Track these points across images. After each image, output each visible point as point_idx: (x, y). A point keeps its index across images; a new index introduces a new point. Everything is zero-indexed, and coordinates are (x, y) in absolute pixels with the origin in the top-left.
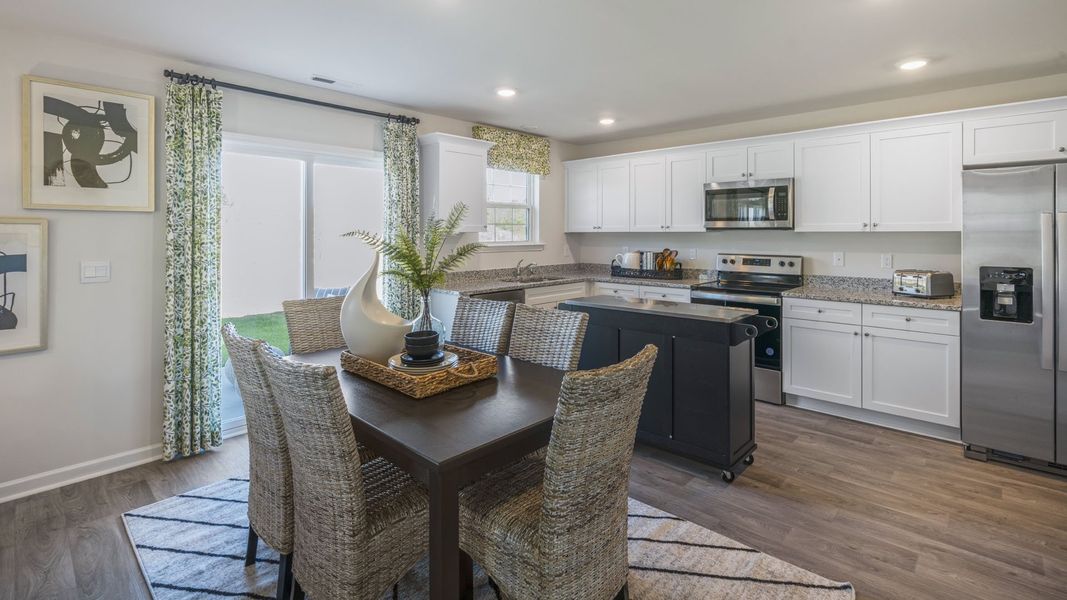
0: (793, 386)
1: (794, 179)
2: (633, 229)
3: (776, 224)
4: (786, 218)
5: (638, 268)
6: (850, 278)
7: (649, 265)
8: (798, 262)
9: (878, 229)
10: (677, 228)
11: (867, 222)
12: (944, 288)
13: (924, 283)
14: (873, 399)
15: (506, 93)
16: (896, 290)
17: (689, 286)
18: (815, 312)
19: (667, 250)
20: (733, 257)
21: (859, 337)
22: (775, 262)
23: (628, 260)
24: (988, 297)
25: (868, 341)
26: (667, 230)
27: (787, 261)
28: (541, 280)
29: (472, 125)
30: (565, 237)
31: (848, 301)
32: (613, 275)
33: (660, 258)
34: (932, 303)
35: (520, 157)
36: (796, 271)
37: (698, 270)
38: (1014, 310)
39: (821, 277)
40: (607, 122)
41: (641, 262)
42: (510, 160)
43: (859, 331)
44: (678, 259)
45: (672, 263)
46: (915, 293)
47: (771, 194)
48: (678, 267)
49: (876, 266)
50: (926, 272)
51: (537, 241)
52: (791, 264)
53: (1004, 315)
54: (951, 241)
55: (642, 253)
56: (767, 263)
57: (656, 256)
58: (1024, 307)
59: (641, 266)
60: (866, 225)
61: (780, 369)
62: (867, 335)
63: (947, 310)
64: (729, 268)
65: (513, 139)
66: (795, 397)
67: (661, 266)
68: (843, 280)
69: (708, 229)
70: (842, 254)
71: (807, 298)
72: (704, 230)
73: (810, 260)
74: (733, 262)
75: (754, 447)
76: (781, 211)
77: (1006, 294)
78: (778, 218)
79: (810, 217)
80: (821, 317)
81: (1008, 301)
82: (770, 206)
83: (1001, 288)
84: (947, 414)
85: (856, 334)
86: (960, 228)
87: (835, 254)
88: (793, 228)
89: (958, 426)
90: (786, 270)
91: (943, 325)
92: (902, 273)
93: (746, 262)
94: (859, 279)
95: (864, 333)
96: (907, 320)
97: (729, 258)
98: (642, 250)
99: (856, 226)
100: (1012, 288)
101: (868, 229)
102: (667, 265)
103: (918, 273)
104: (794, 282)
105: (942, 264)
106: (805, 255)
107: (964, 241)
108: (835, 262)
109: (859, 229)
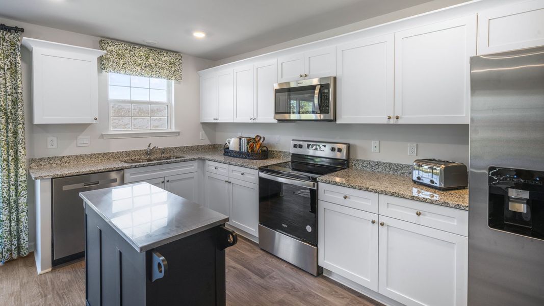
0: (325, 261)
1: (335, 78)
2: (236, 121)
3: (322, 116)
4: (328, 112)
5: (238, 150)
6: (384, 163)
7: (244, 148)
8: (344, 147)
9: (400, 122)
10: (260, 120)
11: (392, 115)
14: (387, 286)
16: (415, 177)
17: (256, 168)
18: (342, 197)
19: (258, 136)
20: (301, 143)
21: (376, 225)
22: (329, 147)
23: (233, 143)
24: (498, 201)
25: (383, 230)
26: (255, 121)
27: (336, 147)
28: (170, 158)
29: (99, 39)
30: (201, 125)
31: (367, 190)
32: (224, 154)
33: (252, 142)
35: (150, 66)
36: (342, 156)
37: (280, 152)
38: (529, 218)
39: (362, 161)
40: (199, 35)
41: (240, 145)
42: (139, 68)
43: (376, 220)
44: (265, 143)
46: (430, 183)
47: (317, 91)
48: (265, 149)
50: (441, 163)
52: (340, 150)
54: (459, 132)
55: (240, 139)
57: (249, 141)
59: (240, 148)
60: (390, 118)
61: (316, 245)
62: (382, 224)
63: (455, 207)
64: (298, 151)
65: (143, 52)
66: (330, 272)
67: (252, 149)
68: (378, 164)
69: (279, 120)
70: (378, 142)
71: (335, 184)
72: (276, 121)
73: (355, 146)
74: (301, 146)
76: (324, 105)
77: (518, 200)
78: (322, 112)
80: (347, 202)
81: (522, 208)
82: (316, 101)
83: (513, 193)
85: (373, 222)
86: (468, 122)
87: (373, 142)
88: (335, 120)
90: (336, 155)
91: (452, 223)
92: (420, 163)
93: (310, 147)
94: (390, 164)
95: (380, 222)
96: (417, 214)
97: (298, 143)
98: (240, 136)
99: (381, 119)
100: (526, 195)
101: (392, 122)
102: (257, 148)
104: (341, 165)
106: (351, 142)
107: (471, 135)
108: (373, 149)
109: (385, 121)
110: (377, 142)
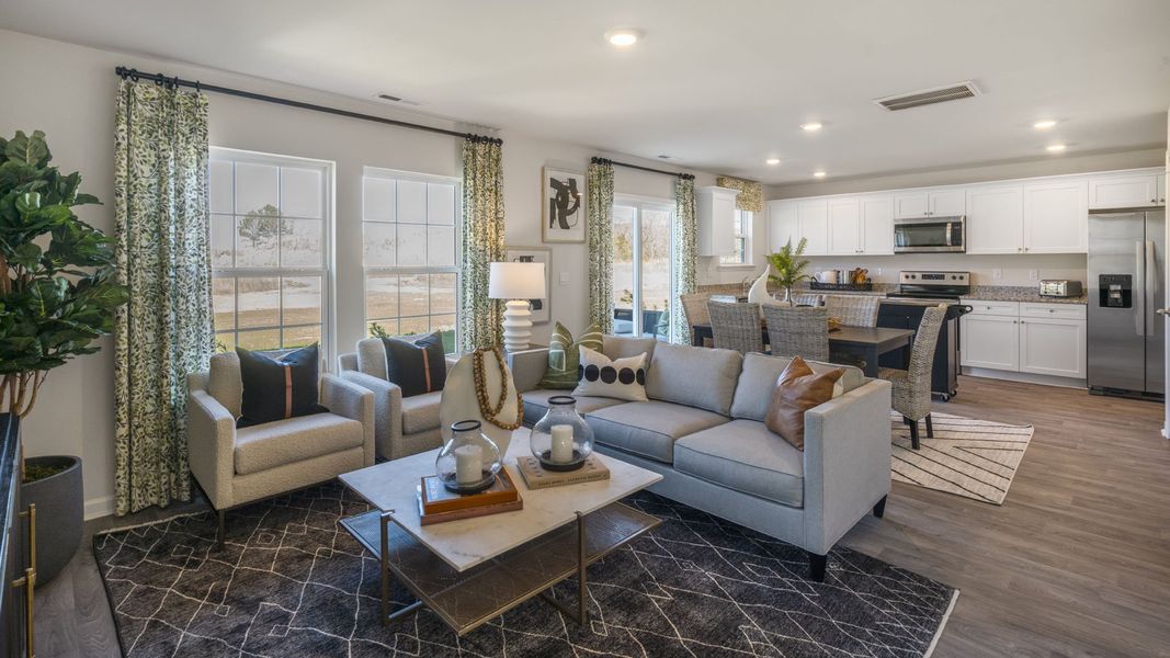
0: (968, 360)
1: (966, 217)
2: (830, 254)
3: (952, 249)
4: (960, 245)
5: (834, 282)
6: (1006, 287)
7: (845, 279)
8: (966, 276)
9: (1029, 252)
10: (869, 252)
11: (1021, 247)
12: (1075, 291)
13: (1062, 289)
14: (1027, 365)
15: (773, 162)
16: (1042, 293)
18: (985, 309)
19: (859, 269)
20: (914, 274)
21: (1017, 324)
22: (948, 277)
23: (826, 276)
24: (1104, 293)
25: (1023, 327)
26: (861, 254)
27: (958, 275)
29: (717, 177)
31: (1010, 300)
32: (812, 288)
33: (855, 275)
34: (1068, 300)
35: (745, 199)
36: (965, 282)
37: (885, 284)
38: (1120, 301)
39: (985, 287)
40: (820, 174)
41: (838, 278)
42: (739, 202)
43: (1017, 320)
44: (867, 276)
45: (864, 279)
46: (1056, 295)
47: (949, 227)
48: (868, 281)
49: (1027, 278)
50: (1063, 281)
51: (751, 264)
52: (961, 278)
53: (1115, 304)
54: (1080, 259)
55: (838, 272)
56: (942, 277)
57: (851, 273)
58: (1127, 298)
59: (838, 281)
60: (1020, 249)
62: (1023, 322)
63: (1077, 304)
64: (910, 281)
65: (741, 186)
66: (969, 368)
67: (855, 280)
68: (1001, 288)
71: (979, 299)
72: (895, 254)
73: (975, 274)
74: (914, 277)
75: (957, 385)
76: (957, 239)
77: (1115, 291)
78: (953, 245)
79: (977, 244)
80: (990, 312)
81: (1117, 296)
82: (948, 236)
83: (1113, 287)
84: (1079, 371)
85: (1015, 322)
86: (1085, 251)
87: (995, 271)
88: (965, 252)
89: (1085, 377)
90: (958, 282)
91: (1076, 313)
92: (1046, 281)
93: (924, 277)
94: (1013, 288)
95: (1021, 321)
96: (1051, 311)
97: (911, 274)
98: (838, 269)
99: (1011, 249)
100: (1119, 288)
101: (1021, 252)
102: (860, 281)
103: (1058, 282)
104: (965, 290)
105: (1074, 275)
106: (971, 271)
107: (1089, 262)
108: (994, 276)
109: (1016, 252)
110: (999, 270)
